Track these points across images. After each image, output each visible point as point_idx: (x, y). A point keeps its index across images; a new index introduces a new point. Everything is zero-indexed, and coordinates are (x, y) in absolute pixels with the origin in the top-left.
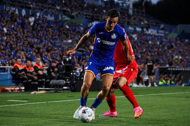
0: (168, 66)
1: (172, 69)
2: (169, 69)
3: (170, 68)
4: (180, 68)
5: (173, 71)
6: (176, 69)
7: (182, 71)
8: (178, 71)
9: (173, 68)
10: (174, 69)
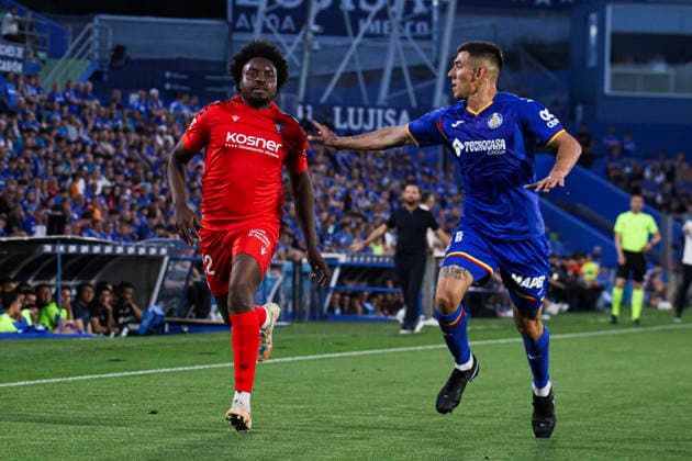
0: (40, 232)
1: (61, 248)
2: (48, 248)
3: (53, 242)
4: (104, 244)
5: (66, 256)
6: (85, 249)
7: (113, 256)
8: (90, 256)
9: (67, 242)
10: (73, 249)
